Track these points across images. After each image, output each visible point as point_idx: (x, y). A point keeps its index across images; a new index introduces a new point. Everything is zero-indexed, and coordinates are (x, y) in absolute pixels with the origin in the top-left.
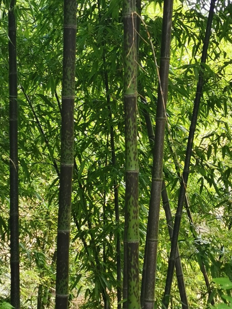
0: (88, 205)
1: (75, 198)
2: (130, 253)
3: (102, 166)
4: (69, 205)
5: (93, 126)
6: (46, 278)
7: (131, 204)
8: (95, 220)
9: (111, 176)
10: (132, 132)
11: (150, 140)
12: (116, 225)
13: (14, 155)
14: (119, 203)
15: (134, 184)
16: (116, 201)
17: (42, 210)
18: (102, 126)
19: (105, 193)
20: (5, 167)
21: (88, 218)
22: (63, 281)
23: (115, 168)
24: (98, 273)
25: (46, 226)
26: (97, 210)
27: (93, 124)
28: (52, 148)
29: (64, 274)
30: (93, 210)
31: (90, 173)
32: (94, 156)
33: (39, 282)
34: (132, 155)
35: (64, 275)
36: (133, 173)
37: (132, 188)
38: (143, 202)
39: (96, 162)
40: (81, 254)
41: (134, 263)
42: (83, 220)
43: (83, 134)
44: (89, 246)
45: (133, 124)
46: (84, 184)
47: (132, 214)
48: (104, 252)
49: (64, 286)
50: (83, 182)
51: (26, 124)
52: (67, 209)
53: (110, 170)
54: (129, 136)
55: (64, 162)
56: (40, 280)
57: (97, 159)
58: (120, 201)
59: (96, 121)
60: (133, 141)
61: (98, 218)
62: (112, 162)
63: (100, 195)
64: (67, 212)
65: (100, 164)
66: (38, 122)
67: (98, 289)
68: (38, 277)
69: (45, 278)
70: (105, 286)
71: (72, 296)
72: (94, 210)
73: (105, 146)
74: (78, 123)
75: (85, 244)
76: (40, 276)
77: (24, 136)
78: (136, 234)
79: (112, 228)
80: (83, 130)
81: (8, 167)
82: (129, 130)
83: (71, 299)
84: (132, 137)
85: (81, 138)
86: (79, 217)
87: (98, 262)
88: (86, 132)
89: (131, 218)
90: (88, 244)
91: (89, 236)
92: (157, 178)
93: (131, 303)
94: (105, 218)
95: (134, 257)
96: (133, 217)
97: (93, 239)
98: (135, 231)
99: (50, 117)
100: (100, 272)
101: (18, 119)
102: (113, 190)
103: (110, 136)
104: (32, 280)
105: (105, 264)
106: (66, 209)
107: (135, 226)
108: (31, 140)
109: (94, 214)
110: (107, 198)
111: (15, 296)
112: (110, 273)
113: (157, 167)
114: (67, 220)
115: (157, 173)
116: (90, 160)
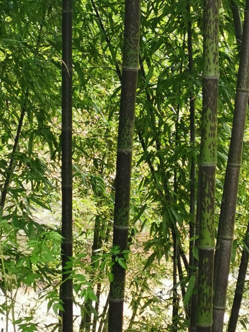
0: (157, 122)
1: (141, 112)
2: (204, 178)
3: (175, 73)
4: (132, 119)
5: (167, 21)
6: (105, 208)
7: (208, 118)
8: (165, 141)
9: (187, 85)
10: (213, 27)
11: (237, 41)
12: (191, 147)
13: (67, 57)
14: (196, 120)
15: (212, 93)
16: (192, 117)
17: (101, 126)
18: (178, 22)
19: (178, 108)
20: (57, 71)
21: (156, 137)
22: (123, 211)
23: (192, 75)
24: (167, 204)
25: (105, 145)
26: (167, 127)
27: (166, 19)
28: (115, 49)
29: (124, 202)
30: (162, 128)
31: (160, 82)
32: (167, 61)
33: (95, 212)
34: (211, 56)
35: (124, 204)
36: (211, 80)
37: (210, 99)
38: (225, 119)
39: (168, 68)
40: (147, 181)
41: (209, 190)
42: (150, 140)
43: (154, 31)
44: (157, 172)
45: (214, 16)
46: (153, 95)
47: (209, 131)
48: (175, 179)
49: (124, 216)
50: (152, 93)
51: (83, 18)
52: (129, 124)
53: (185, 78)
54: (208, 32)
55: (127, 65)
56: (97, 210)
57: (170, 64)
58: (197, 118)
59: (170, 15)
60: (213, 39)
61: (169, 137)
62: (188, 68)
63: (172, 110)
64: (129, 127)
65: (173, 71)
66: (98, 15)
67: (167, 224)
68: (95, 207)
69: (103, 207)
70: (175, 221)
71: (135, 231)
72: (164, 128)
73: (179, 48)
74: (147, 17)
75: (152, 168)
76: (97, 205)
77: (80, 33)
78: (212, 155)
79: (185, 150)
80: (153, 27)
81: (60, 72)
82: (208, 25)
83: (134, 235)
84: (211, 34)
85: (150, 37)
86: (146, 136)
87: (167, 191)
88: (157, 30)
89: (207, 135)
90: (156, 169)
91: (157, 160)
92: (243, 89)
93: (203, 238)
94: (178, 138)
95: (209, 184)
96: (209, 134)
97: (161, 162)
98: (211, 152)
99: (113, 10)
100: (169, 204)
101: (72, 11)
102: (188, 104)
103: (187, 35)
104: (88, 210)
105: (175, 194)
106: (127, 124)
107: (212, 146)
108: (88, 38)
109: (164, 133)
110: (181, 114)
111: (67, 227)
112: (182, 206)
113: (244, 74)
114: (129, 137)
115: (243, 82)
116: (161, 65)
